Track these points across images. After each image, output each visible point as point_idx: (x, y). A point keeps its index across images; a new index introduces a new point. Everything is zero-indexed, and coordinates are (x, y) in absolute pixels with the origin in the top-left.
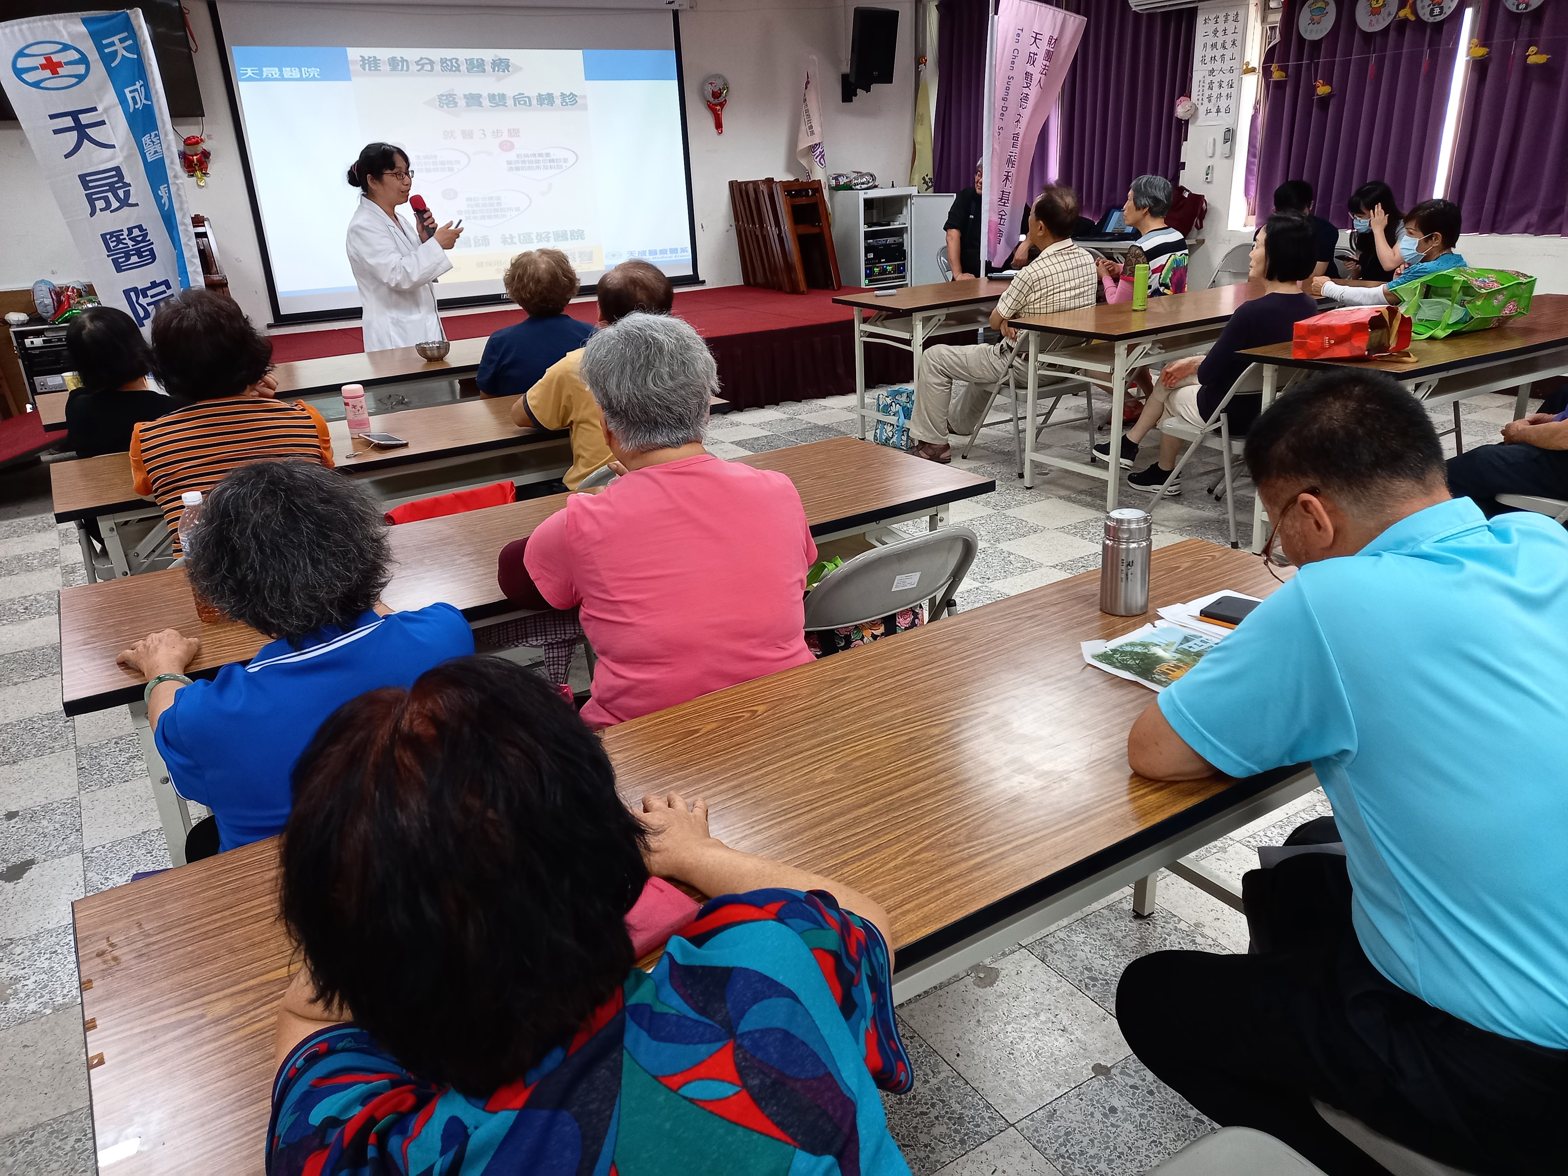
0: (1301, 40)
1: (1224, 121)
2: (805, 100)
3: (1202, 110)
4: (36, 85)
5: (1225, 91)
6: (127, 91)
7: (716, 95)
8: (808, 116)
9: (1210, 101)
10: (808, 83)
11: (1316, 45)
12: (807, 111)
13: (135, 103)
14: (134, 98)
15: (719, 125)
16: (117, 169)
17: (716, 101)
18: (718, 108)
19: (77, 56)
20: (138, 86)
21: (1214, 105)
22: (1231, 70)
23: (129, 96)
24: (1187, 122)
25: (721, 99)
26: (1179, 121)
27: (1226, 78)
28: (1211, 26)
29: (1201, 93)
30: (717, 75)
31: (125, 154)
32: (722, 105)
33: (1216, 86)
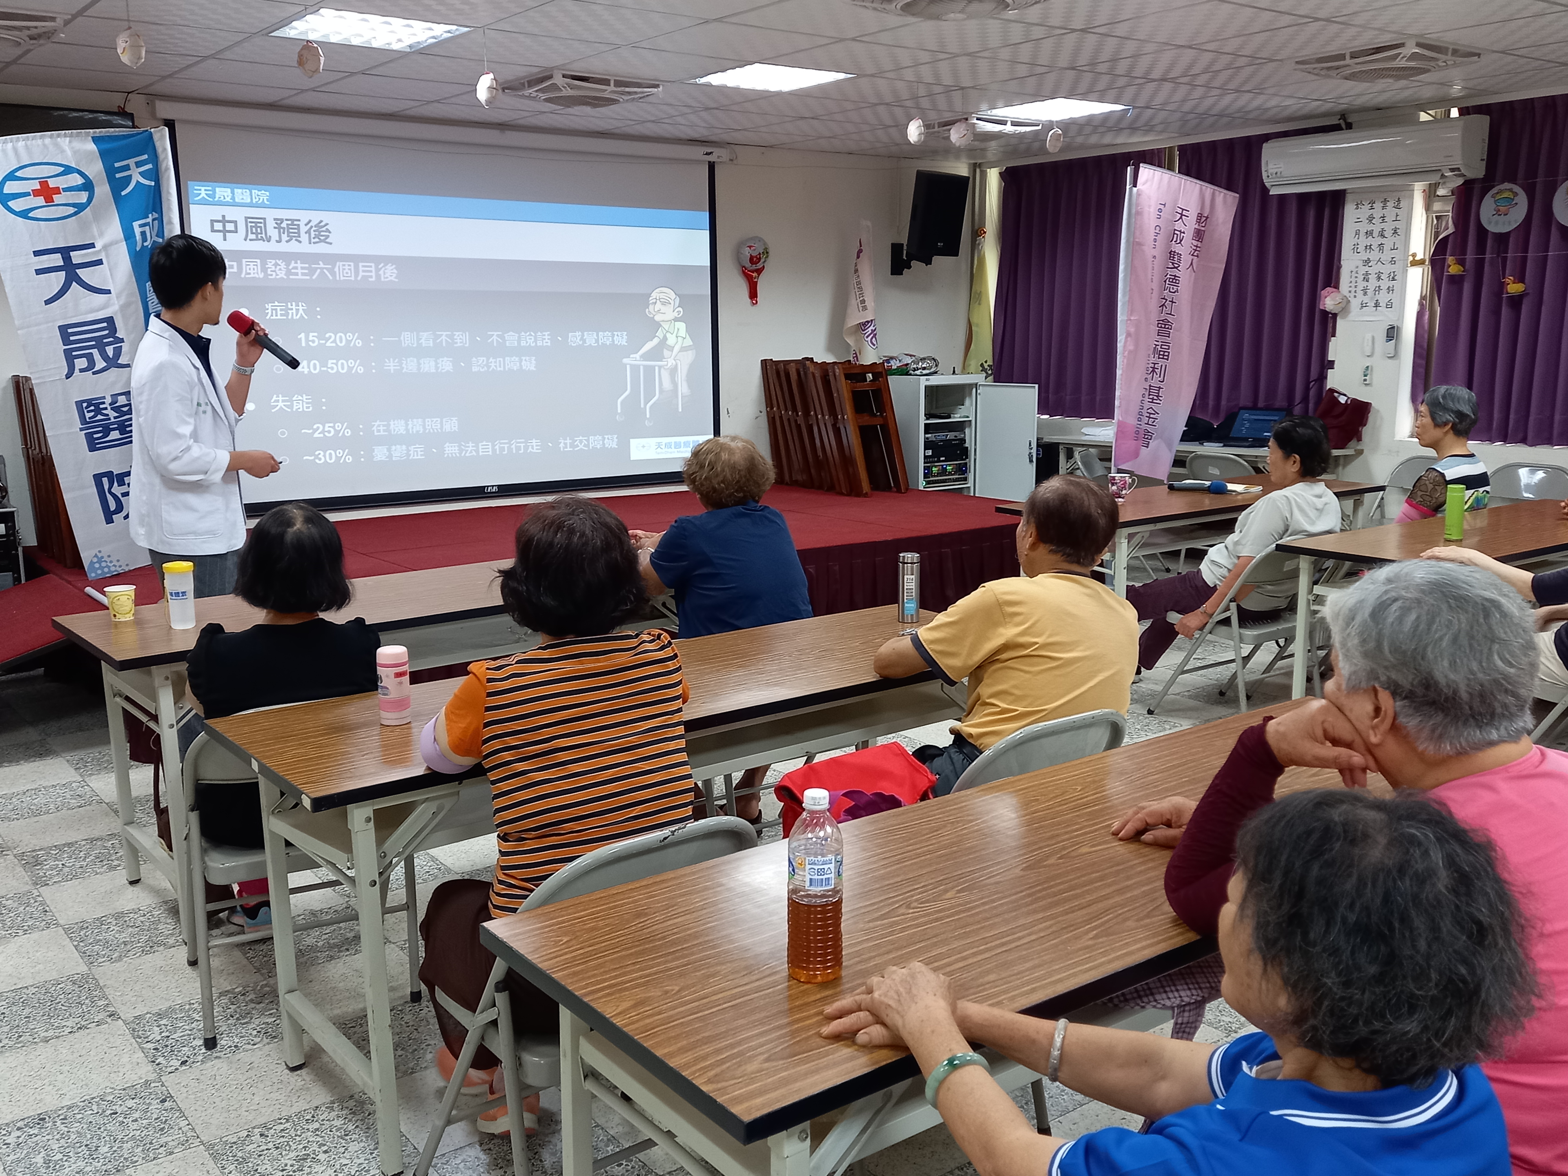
0: (1482, 232)
1: (1386, 318)
2: (856, 271)
3: (1355, 303)
4: (24, 214)
5: (1385, 284)
6: (136, 224)
7: (754, 260)
8: (860, 289)
9: (1365, 294)
10: (860, 251)
11: (1502, 239)
12: (859, 283)
13: (144, 239)
14: (143, 234)
15: (753, 295)
16: (110, 320)
17: (754, 267)
18: (755, 275)
19: (80, 181)
20: (149, 220)
21: (1372, 299)
22: (1393, 261)
23: (137, 231)
24: (1335, 316)
25: (760, 266)
26: (1325, 313)
27: (1386, 269)
28: (1365, 211)
29: (1353, 285)
30: (757, 237)
31: (121, 302)
32: (759, 271)
33: (1372, 278)
